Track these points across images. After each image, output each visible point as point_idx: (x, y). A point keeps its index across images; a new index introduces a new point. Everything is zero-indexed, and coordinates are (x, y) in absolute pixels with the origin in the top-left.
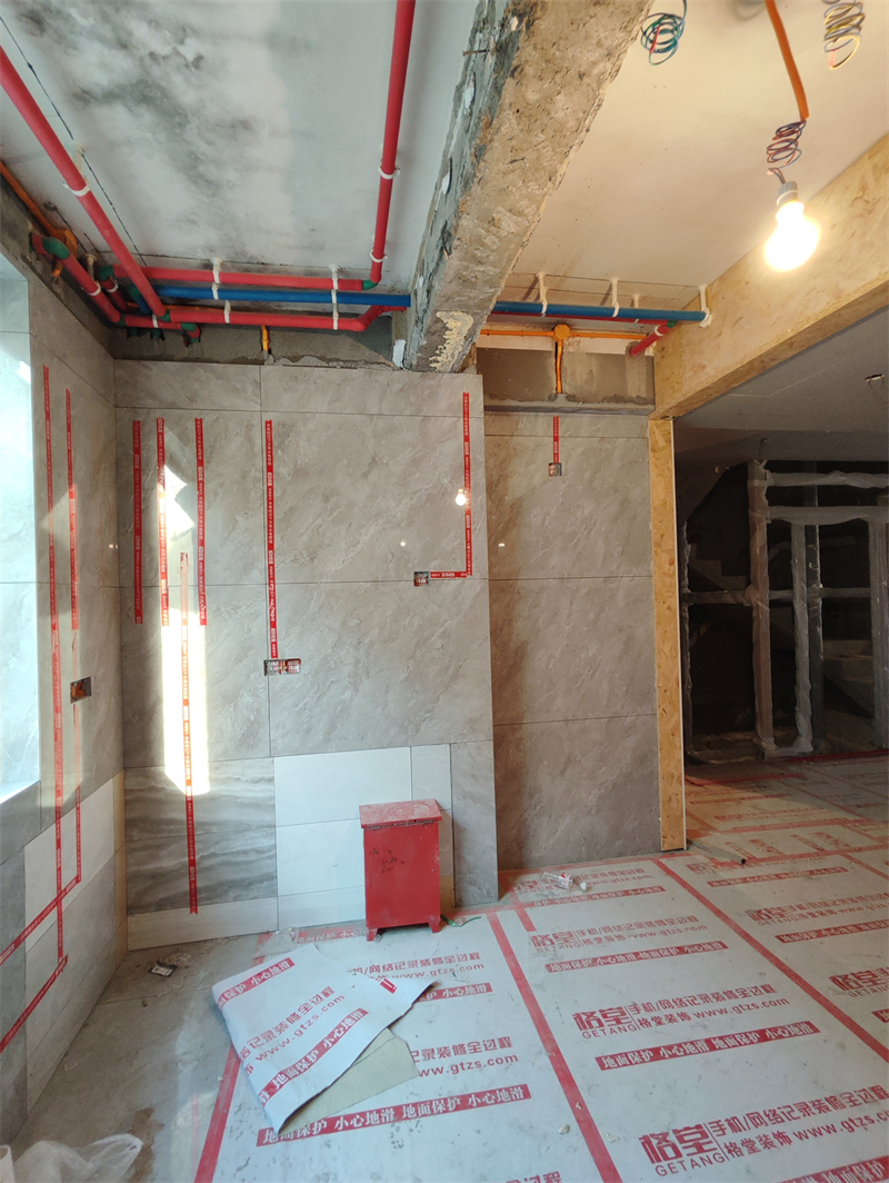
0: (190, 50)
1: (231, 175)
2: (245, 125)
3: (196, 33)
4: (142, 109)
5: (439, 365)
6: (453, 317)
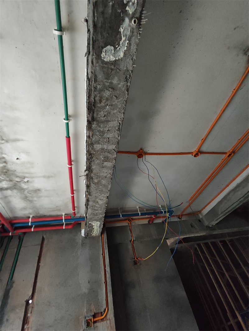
4: (14, 190)
5: (94, 235)
6: (94, 223)
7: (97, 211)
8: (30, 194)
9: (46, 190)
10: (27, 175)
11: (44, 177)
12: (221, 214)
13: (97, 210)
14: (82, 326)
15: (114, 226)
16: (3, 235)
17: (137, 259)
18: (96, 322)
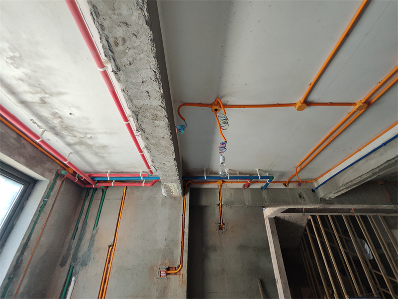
0: (89, 136)
1: (106, 155)
2: (106, 146)
3: (89, 133)
4: (82, 146)
5: (175, 195)
6: (170, 184)
8: (99, 150)
9: (113, 147)
10: (87, 131)
11: (106, 133)
12: (342, 186)
13: (168, 172)
14: (156, 275)
15: (202, 187)
16: (87, 186)
17: (224, 224)
18: (169, 274)
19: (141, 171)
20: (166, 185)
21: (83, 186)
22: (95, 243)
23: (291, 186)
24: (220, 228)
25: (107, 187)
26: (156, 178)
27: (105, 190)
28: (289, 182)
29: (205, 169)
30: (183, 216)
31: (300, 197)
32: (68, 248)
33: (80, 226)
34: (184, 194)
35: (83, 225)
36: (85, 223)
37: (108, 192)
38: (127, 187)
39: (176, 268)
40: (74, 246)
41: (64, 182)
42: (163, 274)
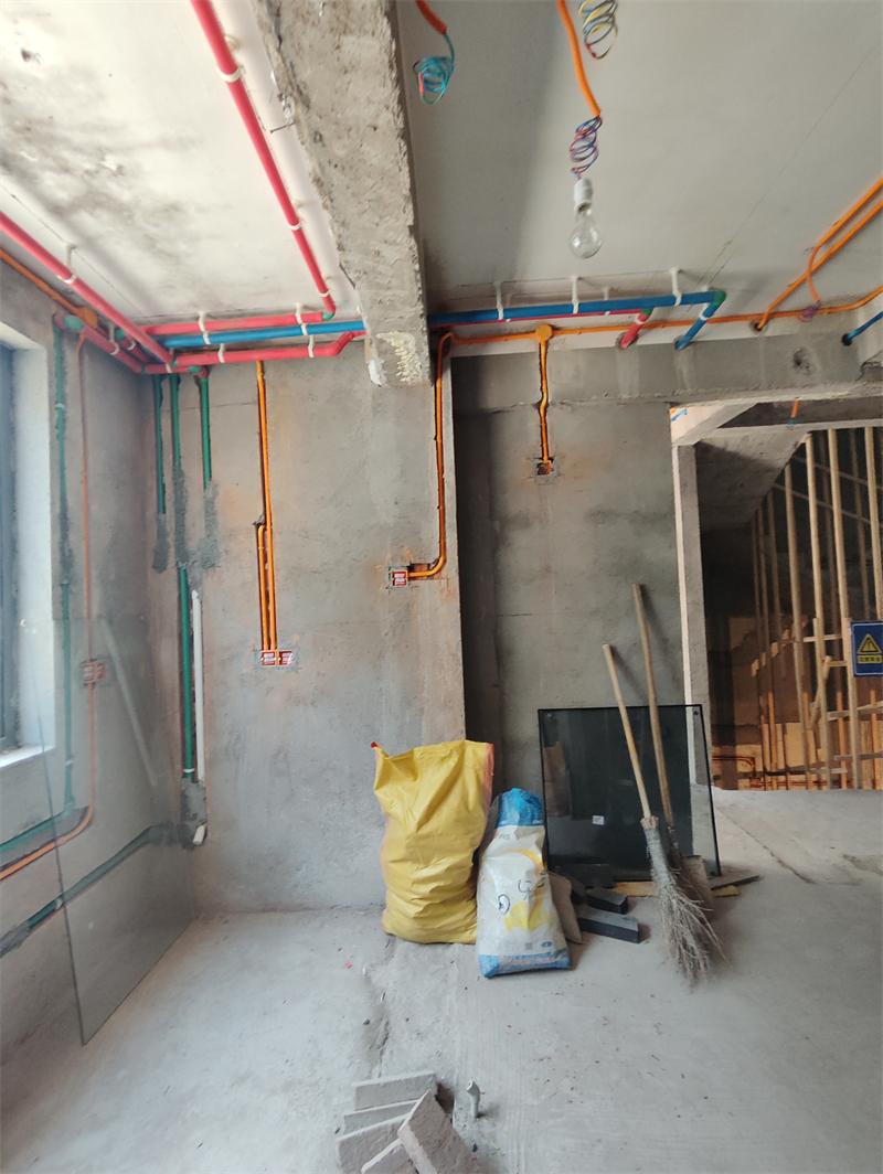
0: (111, 162)
1: (182, 247)
2: (175, 207)
3: (110, 151)
4: (98, 211)
5: (408, 379)
6: (393, 337)
7: (390, 292)
8: (156, 226)
9: (200, 209)
10: (103, 140)
13: (389, 288)
14: (384, 581)
15: (485, 354)
16: (149, 370)
17: (551, 459)
18: (414, 578)
19: (298, 306)
20: (382, 341)
21: (138, 369)
22: (220, 519)
23: (774, 329)
24: (542, 470)
25: (207, 369)
26: (346, 327)
27: (203, 380)
28: (772, 316)
29: (497, 283)
30: (436, 439)
31: (798, 363)
32: (158, 531)
33: (168, 479)
34: (435, 375)
35: (174, 478)
36: (178, 473)
37: (215, 382)
38: (262, 363)
39: (429, 565)
40: (170, 526)
41: (86, 358)
42: (400, 579)
